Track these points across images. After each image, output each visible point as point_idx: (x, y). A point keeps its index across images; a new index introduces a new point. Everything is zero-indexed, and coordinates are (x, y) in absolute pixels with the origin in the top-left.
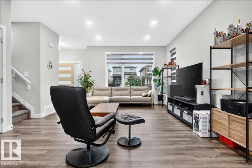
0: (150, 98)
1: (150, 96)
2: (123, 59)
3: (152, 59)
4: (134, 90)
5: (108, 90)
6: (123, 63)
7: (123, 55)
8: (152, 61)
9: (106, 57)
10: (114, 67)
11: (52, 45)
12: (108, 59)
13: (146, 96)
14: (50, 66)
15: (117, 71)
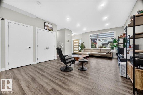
0: (110, 54)
1: (110, 53)
2: (98, 36)
3: (114, 34)
4: (102, 50)
5: (90, 50)
6: (98, 38)
7: (98, 34)
8: (114, 35)
9: (90, 36)
10: (102, 39)
11: (69, 34)
12: (91, 37)
13: (108, 53)
14: (69, 41)
15: (104, 41)
